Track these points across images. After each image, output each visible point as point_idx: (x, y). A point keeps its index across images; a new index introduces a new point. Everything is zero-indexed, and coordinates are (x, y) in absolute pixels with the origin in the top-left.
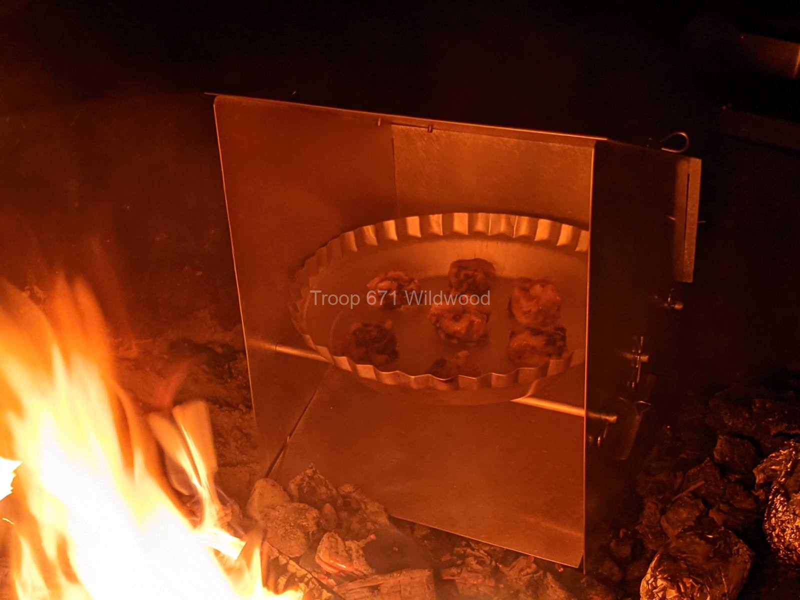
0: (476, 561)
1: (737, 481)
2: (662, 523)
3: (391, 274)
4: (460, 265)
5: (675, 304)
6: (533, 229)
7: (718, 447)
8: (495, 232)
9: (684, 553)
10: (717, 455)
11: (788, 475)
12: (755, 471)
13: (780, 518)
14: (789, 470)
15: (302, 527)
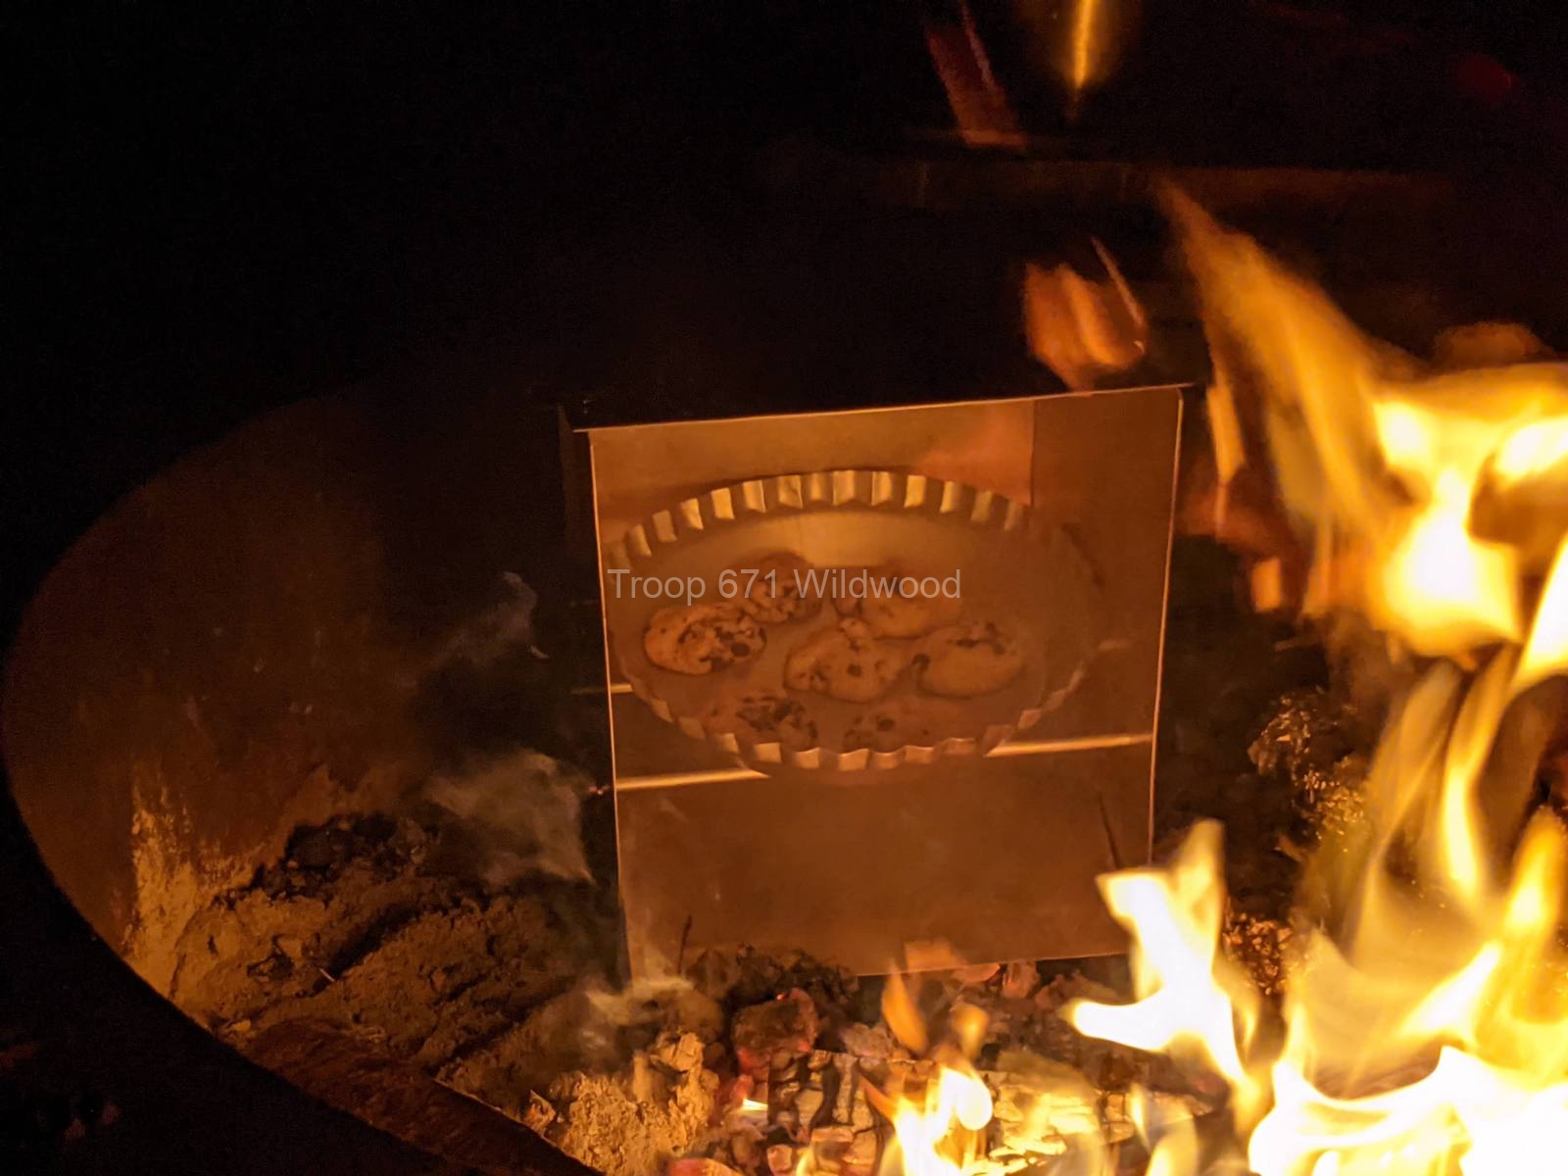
11: (1309, 742)
12: (1251, 753)
14: (1307, 736)
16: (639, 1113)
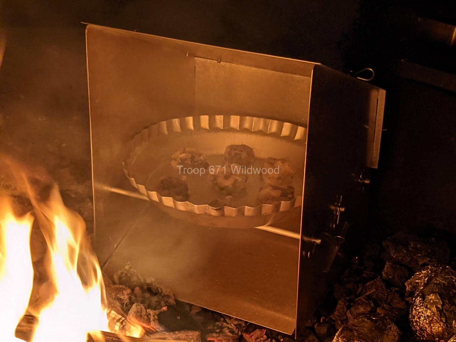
0: (229, 330)
1: (396, 291)
2: (347, 314)
3: (187, 149)
4: (233, 148)
5: (365, 180)
6: (280, 128)
7: (385, 269)
8: (256, 130)
9: (357, 326)
10: (384, 274)
11: (426, 285)
12: (406, 284)
13: (418, 310)
14: (426, 282)
15: (120, 300)
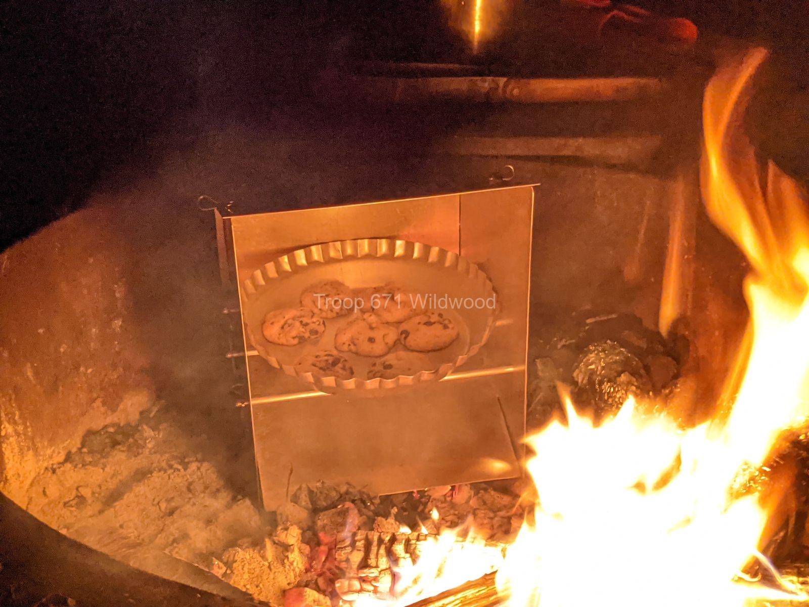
12: (575, 375)
14: (604, 365)
16: (269, 567)
